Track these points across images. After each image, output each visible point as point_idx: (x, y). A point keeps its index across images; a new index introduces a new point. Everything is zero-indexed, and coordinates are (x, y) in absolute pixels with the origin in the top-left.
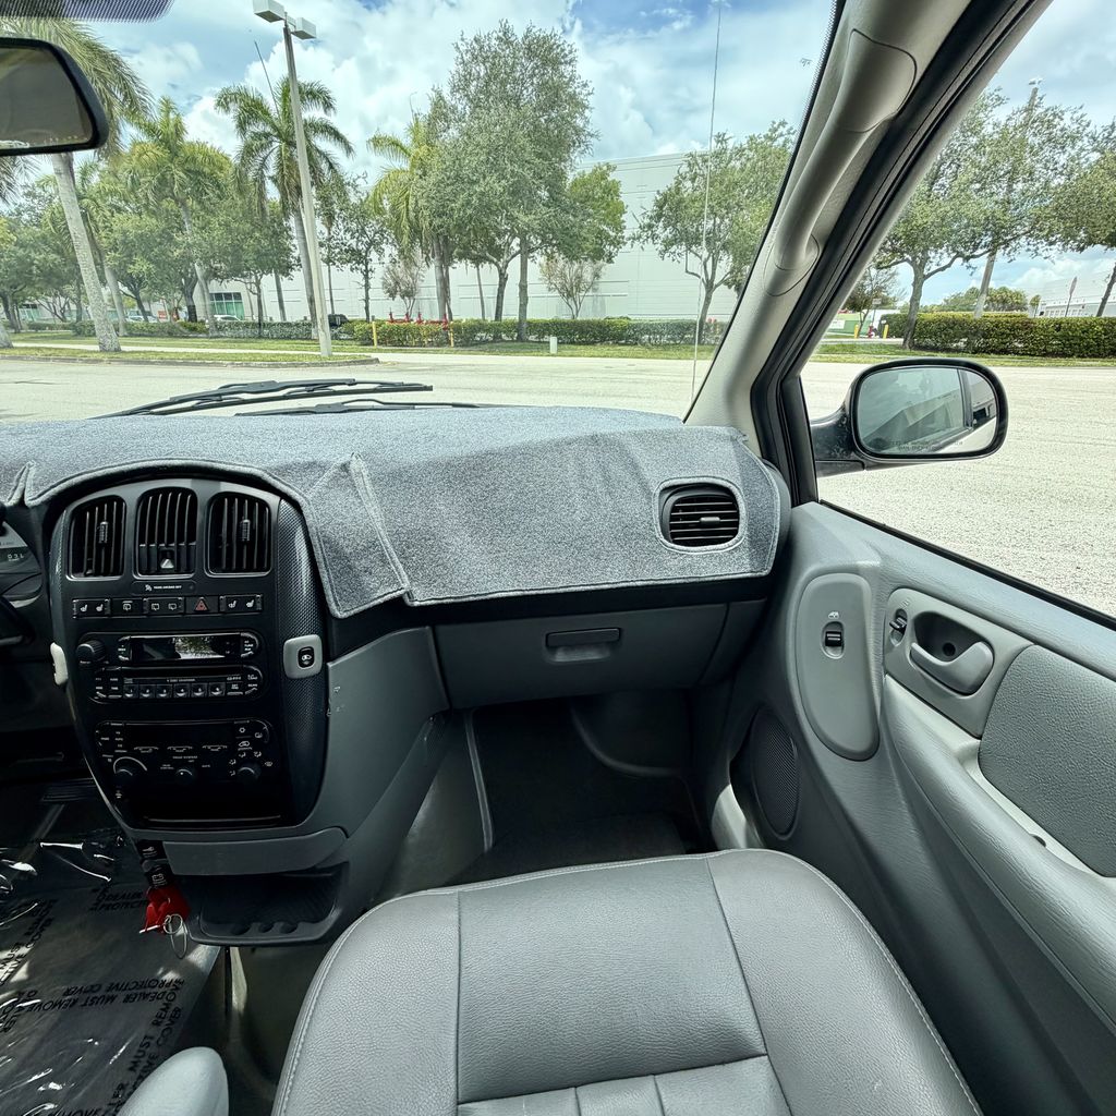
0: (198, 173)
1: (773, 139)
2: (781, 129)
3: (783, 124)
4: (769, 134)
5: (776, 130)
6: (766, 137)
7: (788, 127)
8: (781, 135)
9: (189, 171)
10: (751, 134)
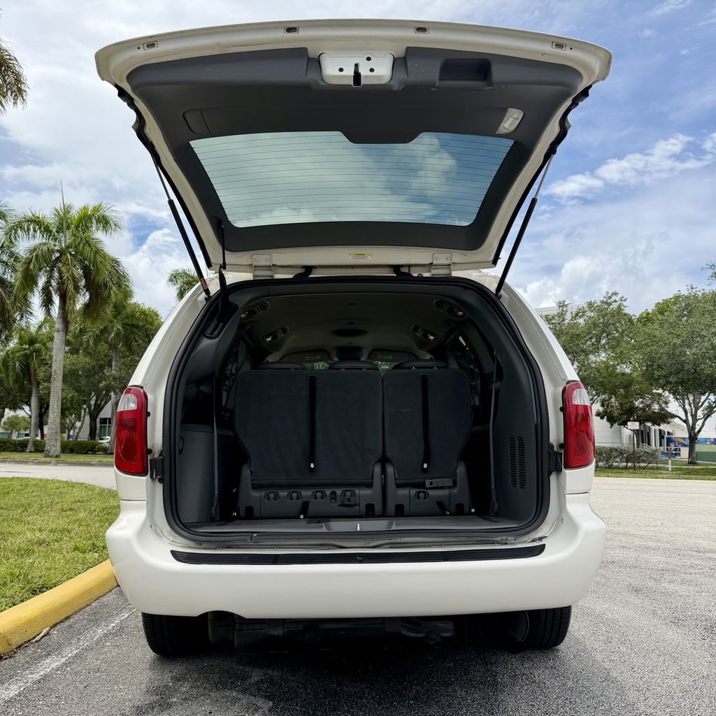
0: (133, 326)
1: (609, 304)
2: (614, 298)
3: (616, 294)
4: (605, 300)
5: (610, 298)
6: (602, 302)
7: (619, 296)
8: (615, 301)
9: (128, 324)
10: (589, 301)
